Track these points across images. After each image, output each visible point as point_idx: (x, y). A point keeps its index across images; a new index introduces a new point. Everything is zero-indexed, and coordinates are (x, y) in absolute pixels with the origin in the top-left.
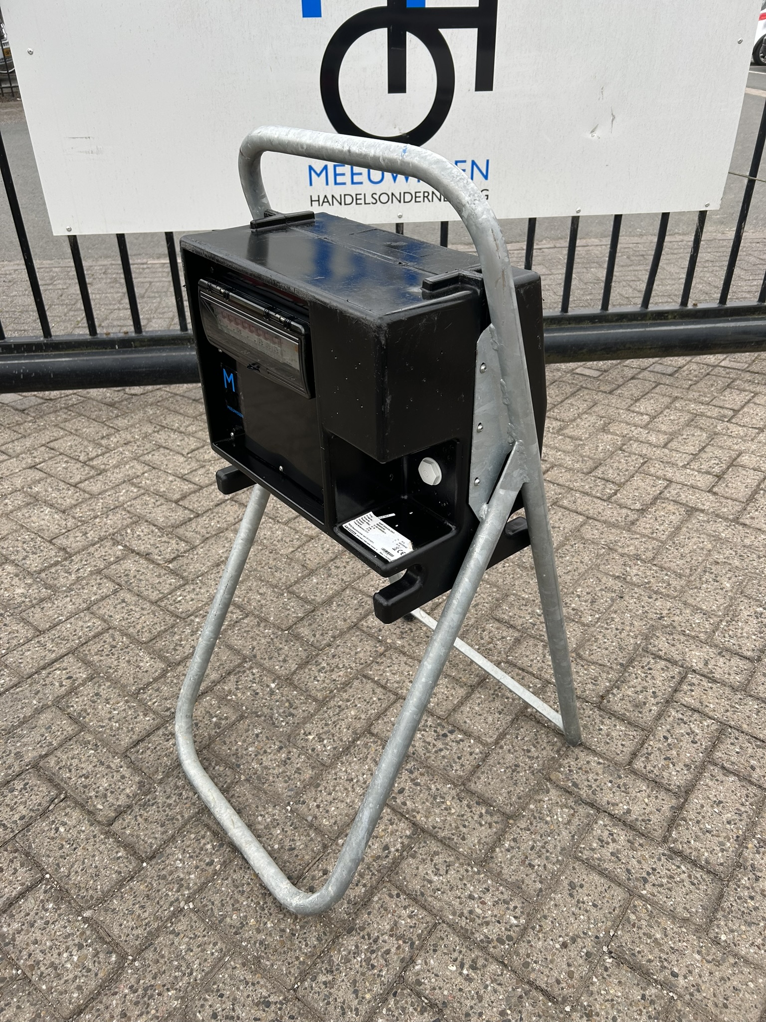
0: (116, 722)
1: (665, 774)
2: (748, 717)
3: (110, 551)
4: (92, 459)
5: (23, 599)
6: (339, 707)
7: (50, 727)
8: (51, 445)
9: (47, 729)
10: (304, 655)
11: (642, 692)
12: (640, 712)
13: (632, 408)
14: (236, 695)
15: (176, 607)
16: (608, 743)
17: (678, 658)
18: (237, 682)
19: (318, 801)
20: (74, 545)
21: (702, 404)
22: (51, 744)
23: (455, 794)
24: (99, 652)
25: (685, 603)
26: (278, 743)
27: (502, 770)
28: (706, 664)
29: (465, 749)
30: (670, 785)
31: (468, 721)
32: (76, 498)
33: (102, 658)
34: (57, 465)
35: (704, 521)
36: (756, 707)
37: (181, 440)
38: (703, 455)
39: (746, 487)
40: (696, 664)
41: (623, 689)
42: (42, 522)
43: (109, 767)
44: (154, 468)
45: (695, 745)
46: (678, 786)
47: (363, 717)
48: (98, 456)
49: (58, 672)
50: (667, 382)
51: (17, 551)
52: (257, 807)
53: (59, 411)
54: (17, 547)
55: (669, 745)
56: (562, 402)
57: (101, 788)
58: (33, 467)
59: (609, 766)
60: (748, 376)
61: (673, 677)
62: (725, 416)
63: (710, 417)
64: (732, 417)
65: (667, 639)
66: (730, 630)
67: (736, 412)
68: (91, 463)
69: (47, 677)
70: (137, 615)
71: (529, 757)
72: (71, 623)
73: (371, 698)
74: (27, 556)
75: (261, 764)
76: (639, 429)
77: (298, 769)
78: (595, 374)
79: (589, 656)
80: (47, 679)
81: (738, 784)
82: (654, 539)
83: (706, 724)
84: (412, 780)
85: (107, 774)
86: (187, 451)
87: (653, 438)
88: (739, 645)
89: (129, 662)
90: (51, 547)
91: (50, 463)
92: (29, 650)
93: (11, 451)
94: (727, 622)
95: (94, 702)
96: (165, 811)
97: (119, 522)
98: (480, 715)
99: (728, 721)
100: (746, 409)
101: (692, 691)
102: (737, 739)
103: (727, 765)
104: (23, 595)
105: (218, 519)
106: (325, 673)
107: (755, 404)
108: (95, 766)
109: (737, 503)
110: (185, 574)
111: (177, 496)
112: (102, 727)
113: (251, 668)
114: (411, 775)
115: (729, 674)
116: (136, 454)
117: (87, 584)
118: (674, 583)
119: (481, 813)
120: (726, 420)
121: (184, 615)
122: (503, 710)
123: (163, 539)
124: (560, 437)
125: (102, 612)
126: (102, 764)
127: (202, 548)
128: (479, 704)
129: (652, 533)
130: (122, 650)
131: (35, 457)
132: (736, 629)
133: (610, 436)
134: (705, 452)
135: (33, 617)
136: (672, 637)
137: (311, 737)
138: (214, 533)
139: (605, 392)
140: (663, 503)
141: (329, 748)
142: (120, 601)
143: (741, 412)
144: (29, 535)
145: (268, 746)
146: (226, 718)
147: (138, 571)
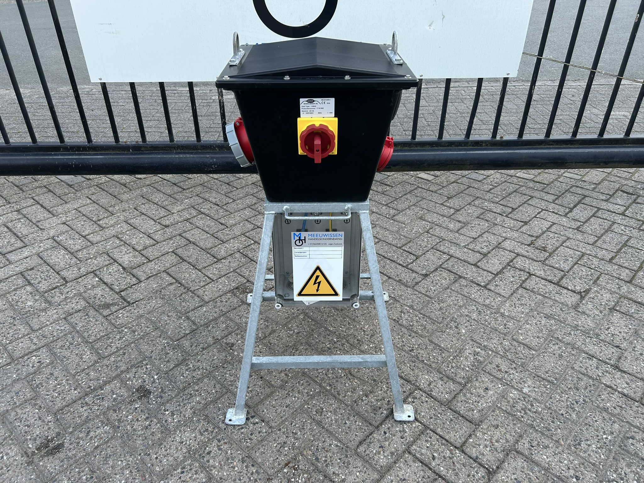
0: (56, 393)
1: (376, 458)
2: (443, 423)
3: (90, 282)
4: (99, 220)
5: (30, 309)
6: (191, 394)
7: (18, 393)
8: (80, 209)
9: (16, 393)
10: (181, 358)
11: (381, 400)
12: (375, 414)
13: (445, 204)
14: (132, 381)
15: (116, 321)
16: (347, 433)
17: (412, 378)
18: (136, 373)
19: (157, 455)
20: (70, 276)
21: (493, 202)
22: (15, 403)
23: (241, 458)
24: (62, 347)
25: (431, 342)
26: (147, 415)
27: (275, 445)
28: (429, 385)
29: (257, 429)
30: (376, 465)
31: (265, 411)
32: (82, 245)
33: (62, 351)
34: (78, 223)
35: (463, 285)
36: (451, 417)
37: (156, 211)
38: (480, 239)
39: (500, 264)
40: (423, 383)
41: (370, 397)
42: (57, 260)
43: (44, 421)
44: (134, 228)
45: (402, 440)
46: (381, 467)
47: (203, 402)
48: (104, 218)
49: (34, 358)
50: (476, 186)
51: (37, 278)
52: (121, 455)
53: (91, 187)
54: (37, 275)
55: (385, 438)
56: (401, 197)
57: (35, 434)
58: (64, 223)
59: (343, 448)
60: (531, 184)
61: (404, 392)
62: (504, 212)
63: (495, 213)
64: (511, 213)
65: (410, 365)
66: (453, 362)
67: (513, 209)
68: (99, 223)
69: (27, 360)
70: (92, 324)
71: (294, 438)
72: (52, 327)
73: (212, 390)
74: (40, 281)
75: (133, 427)
76: (445, 218)
77: (153, 432)
78: (430, 178)
79: (356, 373)
80: (26, 362)
81: (420, 468)
82: (426, 295)
83: (414, 426)
84: (218, 446)
85: (40, 426)
86: (157, 217)
87: (451, 226)
88: (456, 373)
89: (77, 354)
90: (57, 276)
91: (75, 221)
92: (22, 342)
93: (55, 212)
94: (453, 357)
95: (48, 379)
96: (66, 452)
97: (101, 263)
98: (274, 407)
99: (429, 425)
100: (521, 208)
101: (413, 402)
102: (431, 438)
103: (418, 455)
104: (31, 307)
105: (160, 264)
106: (190, 371)
107: (529, 204)
108: (36, 420)
109: (490, 274)
110: (129, 300)
111: (140, 248)
112: (48, 395)
113: (147, 364)
114: (218, 443)
115: (442, 393)
116: (127, 218)
117: (70, 302)
118: (429, 327)
119: (253, 472)
120: (505, 215)
121: (119, 326)
122: (289, 405)
123: (123, 276)
124: (392, 221)
125: (72, 320)
126: (40, 418)
127: (144, 283)
128: (276, 400)
129: (427, 292)
130: (75, 346)
131: (67, 217)
132: (458, 362)
133: (424, 222)
134: (482, 237)
135: (32, 321)
136: (414, 364)
137: (167, 413)
138: (155, 273)
139: (432, 191)
140: (441, 271)
141: (175, 421)
142: (85, 314)
143: (517, 210)
144: (46, 268)
145: (141, 416)
146: (122, 396)
147: (102, 296)
